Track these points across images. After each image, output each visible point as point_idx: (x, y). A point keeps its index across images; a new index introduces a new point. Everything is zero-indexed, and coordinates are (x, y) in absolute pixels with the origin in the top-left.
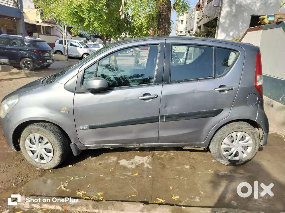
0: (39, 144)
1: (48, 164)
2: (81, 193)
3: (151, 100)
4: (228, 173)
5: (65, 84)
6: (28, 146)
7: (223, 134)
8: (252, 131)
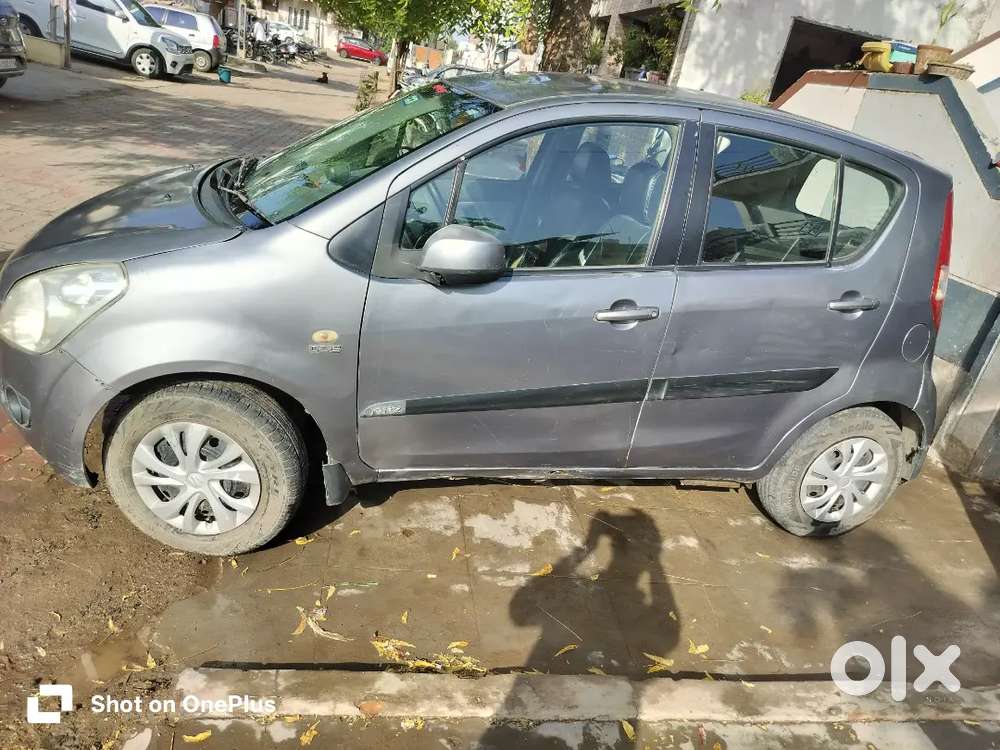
0: (197, 464)
1: (226, 540)
2: (391, 648)
3: (636, 323)
4: (813, 562)
5: (331, 240)
6: (142, 467)
7: (817, 444)
8: (896, 438)
